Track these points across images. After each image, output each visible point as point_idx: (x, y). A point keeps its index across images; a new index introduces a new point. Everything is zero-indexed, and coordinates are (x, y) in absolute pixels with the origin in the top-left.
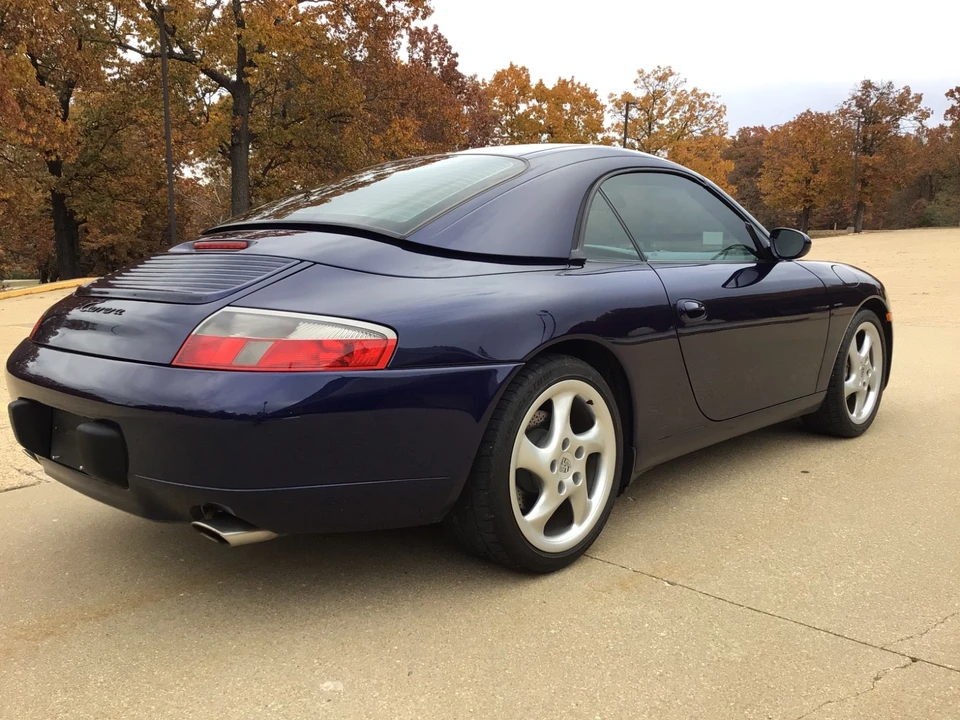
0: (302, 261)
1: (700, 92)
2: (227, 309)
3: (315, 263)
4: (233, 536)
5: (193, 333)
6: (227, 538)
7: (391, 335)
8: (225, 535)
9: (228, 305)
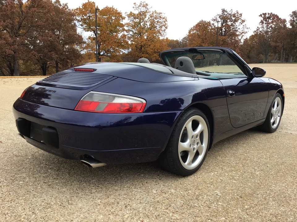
0: (114, 76)
1: (158, 12)
2: (92, 92)
3: (118, 77)
4: (93, 165)
5: (81, 100)
6: (92, 166)
7: (144, 101)
8: (92, 164)
9: (92, 91)
